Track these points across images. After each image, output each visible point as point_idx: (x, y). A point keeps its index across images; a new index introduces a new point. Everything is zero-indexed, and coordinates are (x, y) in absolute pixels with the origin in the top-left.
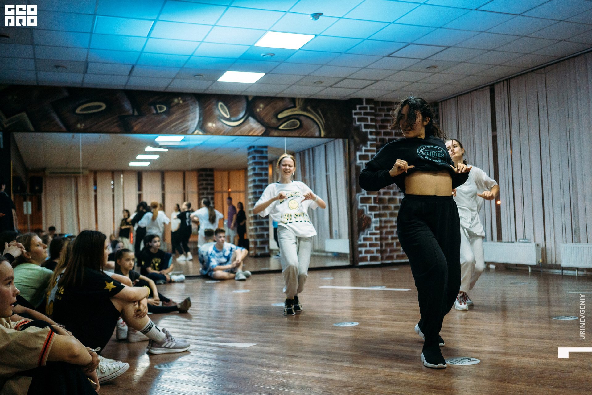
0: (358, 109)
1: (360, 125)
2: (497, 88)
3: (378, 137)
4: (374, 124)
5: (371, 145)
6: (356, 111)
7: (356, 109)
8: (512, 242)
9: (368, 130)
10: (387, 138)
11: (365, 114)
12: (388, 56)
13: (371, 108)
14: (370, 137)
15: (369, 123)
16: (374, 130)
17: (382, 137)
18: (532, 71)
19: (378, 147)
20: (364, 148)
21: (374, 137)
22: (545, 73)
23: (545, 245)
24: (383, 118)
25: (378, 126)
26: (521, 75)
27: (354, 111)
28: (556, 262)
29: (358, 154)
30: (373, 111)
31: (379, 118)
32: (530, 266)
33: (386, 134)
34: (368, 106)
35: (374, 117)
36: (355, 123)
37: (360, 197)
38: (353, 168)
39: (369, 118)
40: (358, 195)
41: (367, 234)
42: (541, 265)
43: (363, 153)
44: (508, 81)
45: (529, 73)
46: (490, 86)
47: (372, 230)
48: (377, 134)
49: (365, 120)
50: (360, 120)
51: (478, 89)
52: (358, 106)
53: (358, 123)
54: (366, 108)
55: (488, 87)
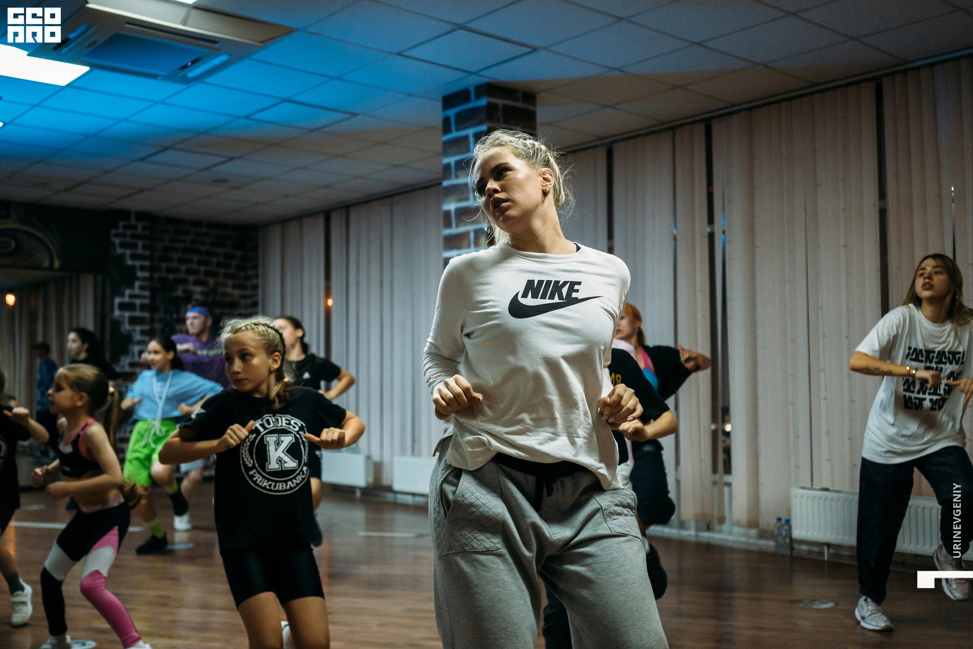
0: (121, 227)
1: (123, 255)
2: (334, 218)
3: (156, 275)
4: (148, 253)
5: (141, 288)
6: (117, 231)
7: (117, 228)
9: (138, 263)
10: (171, 277)
11: (133, 236)
13: (144, 228)
14: (140, 274)
15: (140, 251)
16: (147, 263)
17: (163, 274)
19: (152, 290)
20: (128, 292)
21: (146, 274)
22: (391, 205)
23: (381, 459)
24: (167, 244)
25: (156, 257)
27: (113, 231)
29: (117, 300)
30: (148, 233)
31: (159, 245)
32: (358, 487)
33: (170, 270)
34: (140, 225)
35: (148, 242)
36: (115, 249)
38: (108, 323)
39: (140, 243)
42: (372, 486)
43: (126, 299)
44: (347, 209)
46: (325, 212)
48: (152, 269)
49: (134, 246)
50: (122, 245)
52: (121, 224)
53: (119, 251)
54: (135, 227)
55: (323, 214)
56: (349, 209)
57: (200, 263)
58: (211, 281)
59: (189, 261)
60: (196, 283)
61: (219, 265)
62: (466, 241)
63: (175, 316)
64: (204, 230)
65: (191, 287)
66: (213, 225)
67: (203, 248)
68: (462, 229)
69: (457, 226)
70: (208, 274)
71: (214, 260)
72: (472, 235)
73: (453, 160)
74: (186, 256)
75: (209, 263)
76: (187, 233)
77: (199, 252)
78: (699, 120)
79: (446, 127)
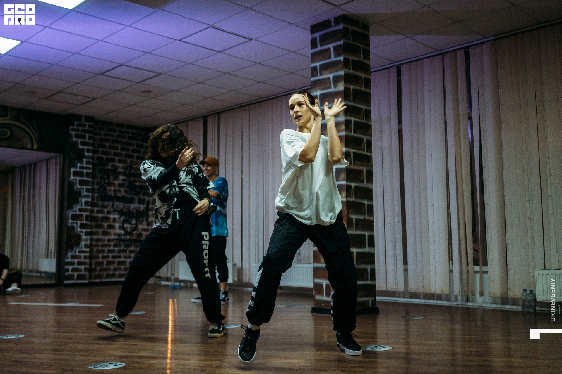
0: (76, 125)
1: (77, 141)
2: (210, 120)
3: (96, 156)
4: (92, 141)
5: (87, 163)
6: (73, 127)
7: (73, 125)
9: (86, 148)
10: (105, 157)
11: (84, 131)
12: (102, 74)
13: (90, 126)
14: (86, 154)
15: (87, 140)
16: (91, 148)
17: (100, 155)
18: (239, 107)
19: (94, 165)
20: (79, 165)
21: (91, 155)
22: (249, 110)
23: (242, 265)
24: (103, 137)
25: (96, 144)
26: (229, 110)
27: (71, 127)
28: (249, 280)
29: (72, 170)
30: (92, 129)
31: (98, 137)
33: (104, 153)
34: (87, 124)
35: (92, 135)
36: (72, 139)
37: (71, 213)
38: (66, 184)
39: (87, 135)
40: (69, 211)
41: (76, 252)
42: (236, 283)
43: (78, 170)
45: (236, 109)
46: (204, 117)
47: (82, 248)
48: (94, 152)
49: (84, 137)
50: (77, 136)
51: (193, 119)
52: (76, 123)
53: (74, 139)
54: (84, 125)
55: (202, 118)
56: (220, 114)
57: (122, 149)
58: (129, 161)
59: (116, 148)
60: (120, 161)
61: (133, 151)
63: (106, 181)
64: (125, 129)
65: (117, 164)
66: (130, 127)
67: (124, 141)
70: (127, 156)
71: (131, 148)
73: (318, 64)
74: (114, 145)
75: (128, 150)
76: (115, 131)
77: (122, 143)
78: (462, 48)
79: (313, 44)
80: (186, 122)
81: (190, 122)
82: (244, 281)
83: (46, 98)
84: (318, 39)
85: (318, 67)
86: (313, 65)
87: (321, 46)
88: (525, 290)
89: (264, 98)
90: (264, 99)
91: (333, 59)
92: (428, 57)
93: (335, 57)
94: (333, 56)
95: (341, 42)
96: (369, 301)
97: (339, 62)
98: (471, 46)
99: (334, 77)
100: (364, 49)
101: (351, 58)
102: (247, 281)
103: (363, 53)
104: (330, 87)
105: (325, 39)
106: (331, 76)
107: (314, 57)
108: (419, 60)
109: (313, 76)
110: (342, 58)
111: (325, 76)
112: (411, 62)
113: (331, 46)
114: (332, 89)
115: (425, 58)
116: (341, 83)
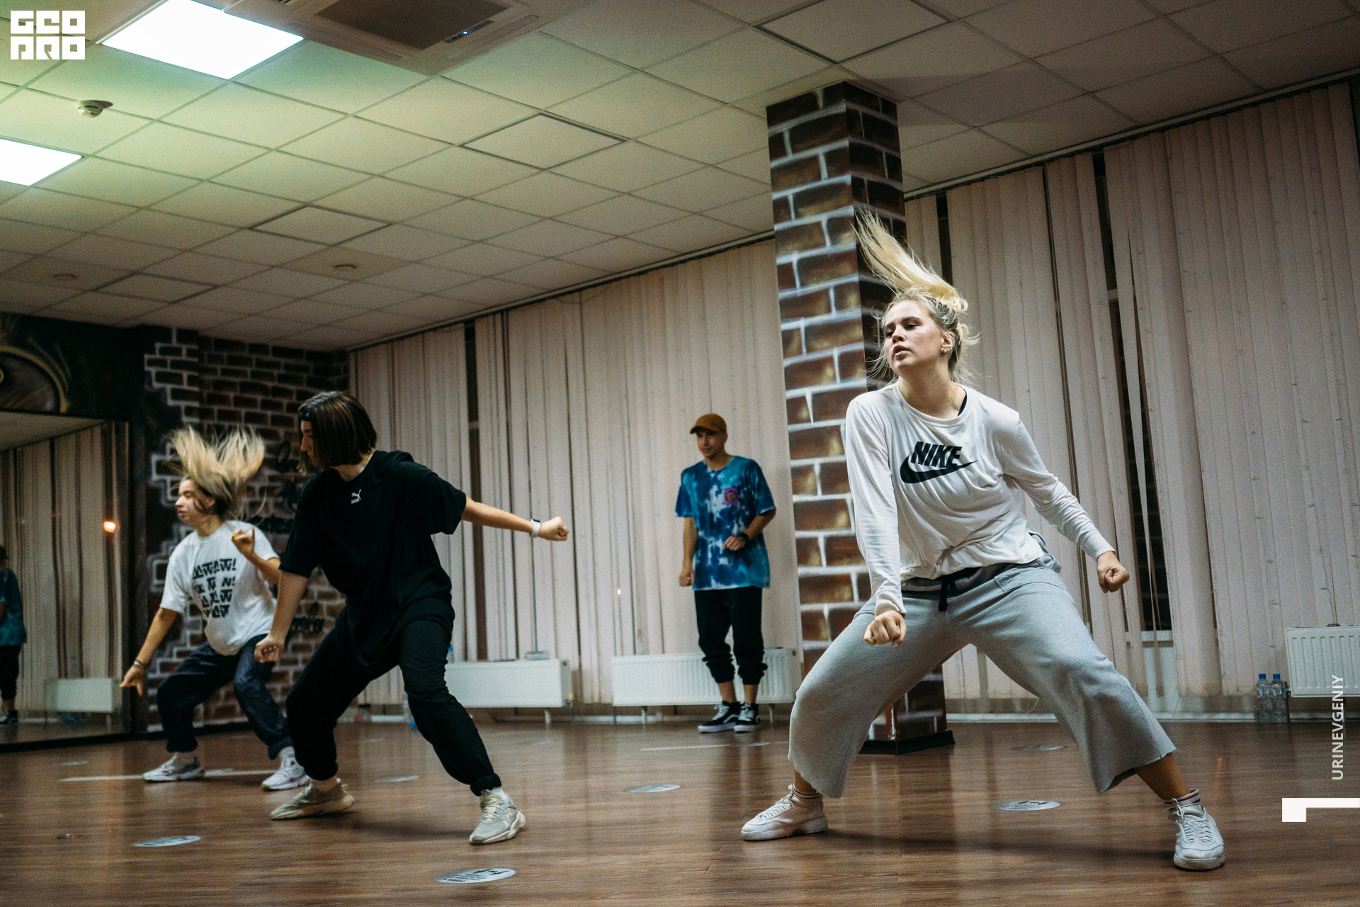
0: (157, 351)
1: (163, 390)
2: (481, 329)
3: (206, 423)
4: (196, 389)
6: (152, 357)
7: (152, 351)
8: (507, 660)
9: (183, 404)
11: (175, 364)
12: (251, 228)
13: (190, 353)
15: (185, 387)
16: (196, 404)
17: (216, 421)
18: (556, 297)
21: (196, 420)
22: (581, 303)
23: (580, 665)
24: (219, 377)
25: (205, 395)
26: (531, 303)
27: (147, 357)
28: (600, 698)
29: (155, 458)
30: (195, 360)
31: (208, 378)
32: (549, 709)
34: (184, 348)
35: (196, 374)
36: (150, 384)
37: (156, 562)
38: (141, 492)
39: (185, 374)
40: (151, 557)
41: (171, 655)
42: (571, 706)
44: (505, 315)
45: (548, 302)
46: (466, 322)
47: (185, 645)
48: (204, 413)
49: (177, 379)
50: (162, 377)
51: (439, 327)
52: (158, 345)
53: (156, 385)
54: (177, 351)
55: (462, 325)
56: (507, 316)
57: (266, 405)
58: (281, 431)
59: (252, 403)
61: (291, 408)
62: (822, 304)
64: (270, 358)
66: (280, 351)
67: (270, 384)
68: (813, 288)
69: (803, 284)
70: (276, 420)
71: (285, 401)
72: (832, 294)
73: (789, 193)
74: (247, 395)
75: (277, 406)
76: (246, 361)
77: (264, 390)
78: (1086, 150)
79: (776, 147)
80: (420, 337)
81: (431, 333)
82: (587, 699)
83: (95, 290)
84: (787, 137)
85: (791, 199)
86: (777, 195)
87: (795, 151)
88: (1262, 676)
89: (617, 273)
90: (617, 276)
91: (825, 180)
92: (1009, 172)
93: (830, 176)
94: (824, 173)
95: (845, 143)
96: (933, 718)
97: (841, 186)
98: (1108, 144)
99: (831, 221)
100: (889, 156)
101: (867, 177)
102: (596, 700)
103: (888, 167)
104: (823, 244)
105: (802, 137)
106: (823, 218)
107: (779, 177)
108: (988, 177)
109: (777, 219)
110: (847, 178)
111: (808, 220)
112: (969, 183)
113: (820, 151)
114: (828, 248)
115: (1002, 174)
116: (848, 234)
